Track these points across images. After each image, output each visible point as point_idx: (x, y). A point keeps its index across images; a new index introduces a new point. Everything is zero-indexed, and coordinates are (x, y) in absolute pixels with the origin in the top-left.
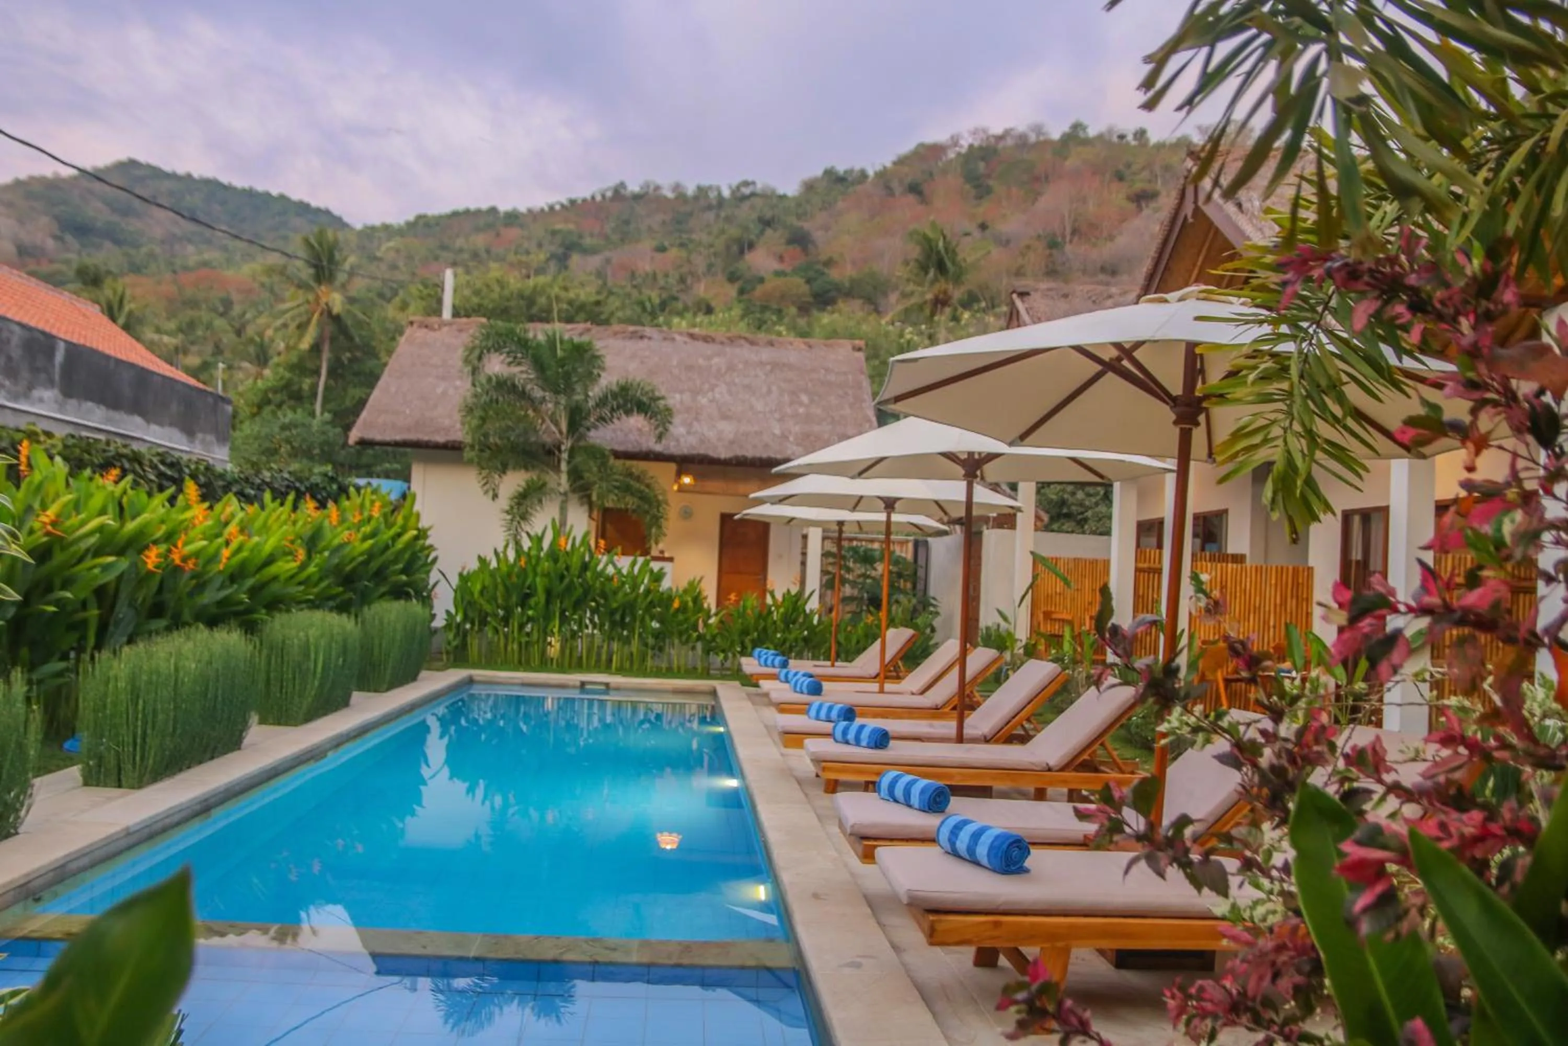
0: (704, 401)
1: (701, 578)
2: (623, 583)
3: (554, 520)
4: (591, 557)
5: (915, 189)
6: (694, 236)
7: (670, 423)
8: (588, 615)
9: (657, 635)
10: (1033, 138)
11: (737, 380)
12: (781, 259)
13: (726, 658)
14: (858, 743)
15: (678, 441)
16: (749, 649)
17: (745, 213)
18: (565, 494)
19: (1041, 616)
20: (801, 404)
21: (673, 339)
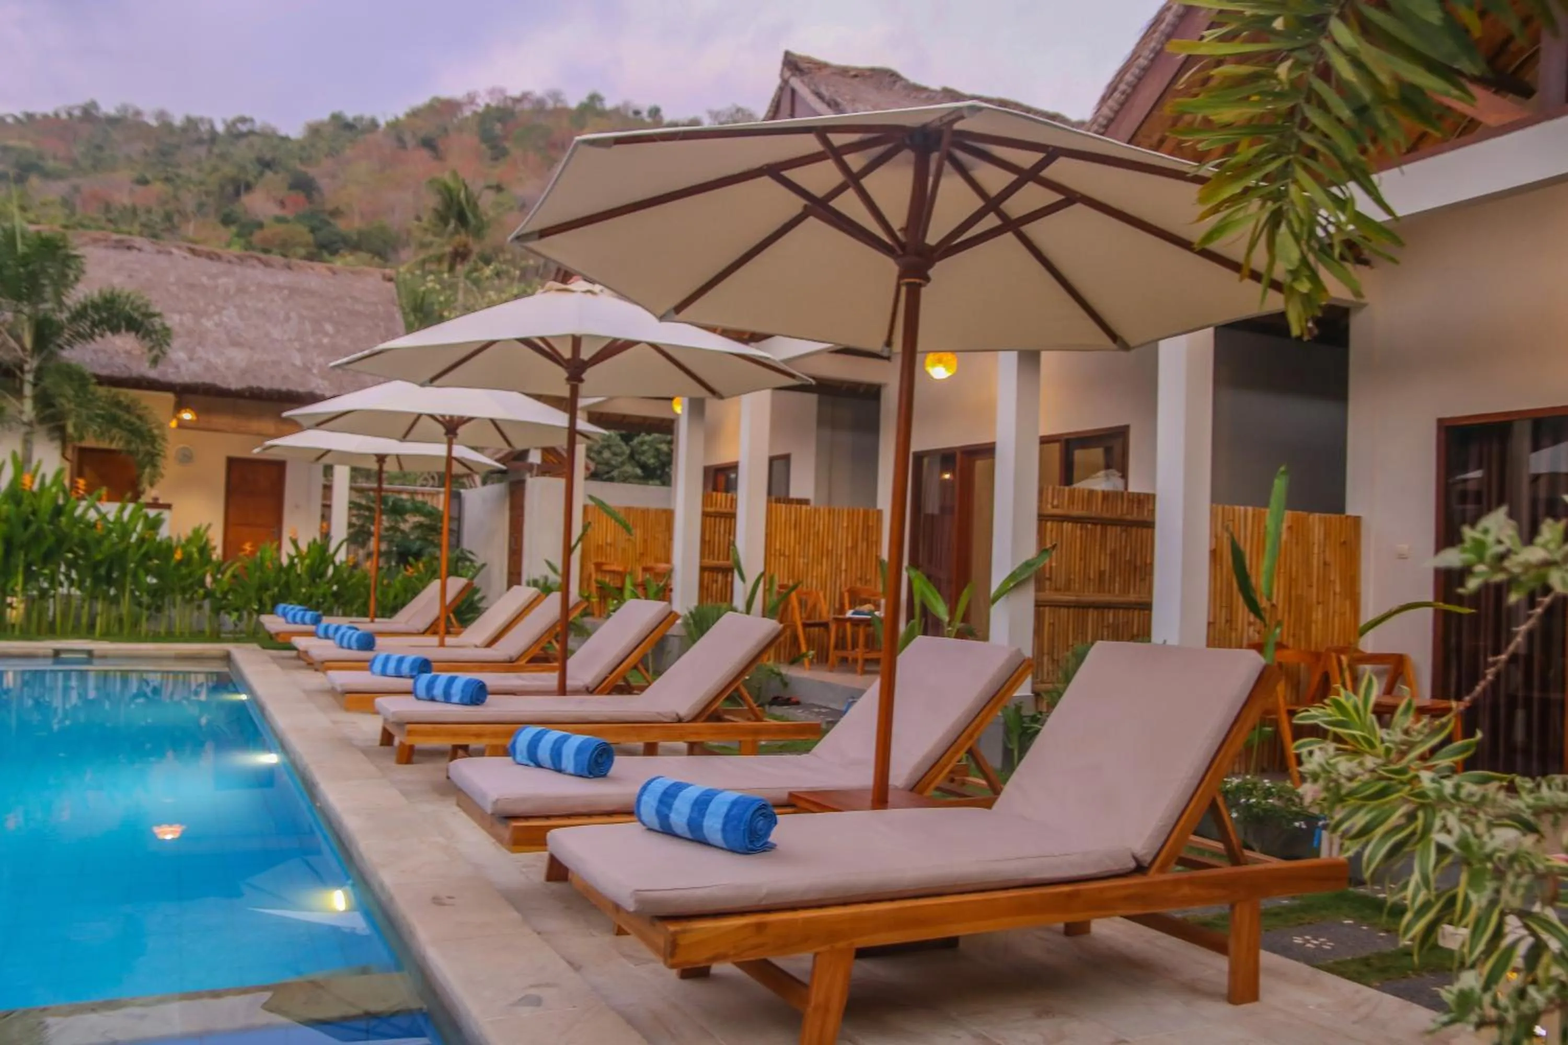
0: (208, 324)
1: (209, 526)
2: (110, 531)
3: (14, 454)
4: (67, 499)
5: (429, 144)
6: (182, 171)
7: (168, 345)
8: (63, 569)
9: (154, 592)
10: (550, 104)
11: (249, 304)
12: (282, 204)
13: (240, 618)
14: (447, 698)
15: (177, 367)
16: (269, 608)
17: (242, 152)
18: (30, 424)
19: (592, 567)
20: (326, 334)
21: (170, 253)
